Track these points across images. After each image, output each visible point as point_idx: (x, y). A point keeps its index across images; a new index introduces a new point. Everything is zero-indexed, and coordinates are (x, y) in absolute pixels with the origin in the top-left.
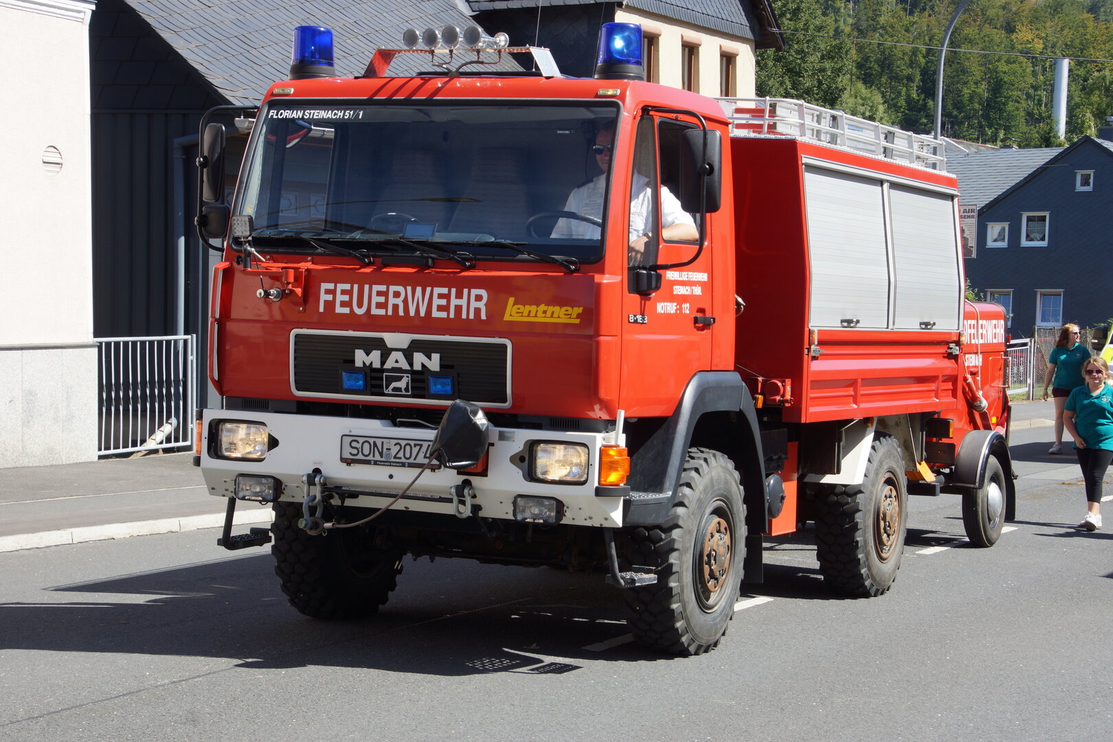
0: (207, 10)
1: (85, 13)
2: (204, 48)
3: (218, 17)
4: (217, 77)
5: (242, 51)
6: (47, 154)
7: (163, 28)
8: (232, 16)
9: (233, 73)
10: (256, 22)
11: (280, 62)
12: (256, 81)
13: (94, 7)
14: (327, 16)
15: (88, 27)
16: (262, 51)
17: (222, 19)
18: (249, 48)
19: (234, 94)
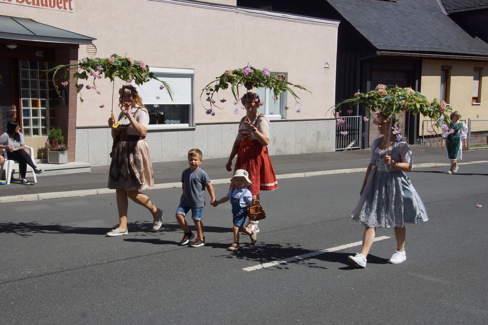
0: (369, 20)
1: (337, 24)
2: (368, 32)
3: (372, 22)
4: (372, 40)
5: (378, 32)
6: (325, 65)
7: (357, 27)
8: (375, 21)
9: (376, 38)
10: (382, 22)
11: (389, 34)
12: (382, 40)
13: (340, 23)
14: (403, 19)
15: (337, 28)
16: (384, 31)
17: (373, 23)
18: (380, 31)
19: (377, 44)
